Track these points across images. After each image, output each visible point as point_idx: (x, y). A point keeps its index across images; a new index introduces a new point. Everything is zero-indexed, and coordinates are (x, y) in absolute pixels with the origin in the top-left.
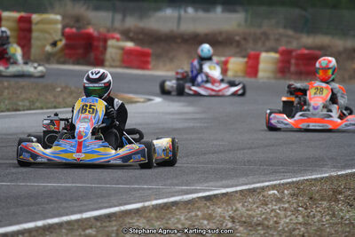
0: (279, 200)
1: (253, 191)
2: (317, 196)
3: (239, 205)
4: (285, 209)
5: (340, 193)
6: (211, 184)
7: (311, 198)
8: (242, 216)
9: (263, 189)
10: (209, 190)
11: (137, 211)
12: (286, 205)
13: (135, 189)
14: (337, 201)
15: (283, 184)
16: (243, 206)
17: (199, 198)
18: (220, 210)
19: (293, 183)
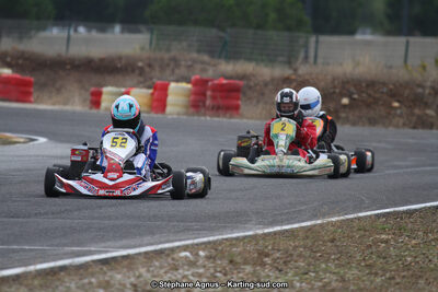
0: (192, 264)
1: (160, 252)
2: (238, 259)
3: (143, 270)
4: (200, 275)
5: (267, 255)
6: (109, 243)
7: (231, 262)
8: (146, 284)
9: (172, 250)
10: (106, 252)
11: (17, 278)
12: (201, 271)
13: (14, 251)
14: (263, 265)
15: (197, 245)
16: (148, 271)
17: (94, 261)
18: (119, 277)
19: (209, 242)
